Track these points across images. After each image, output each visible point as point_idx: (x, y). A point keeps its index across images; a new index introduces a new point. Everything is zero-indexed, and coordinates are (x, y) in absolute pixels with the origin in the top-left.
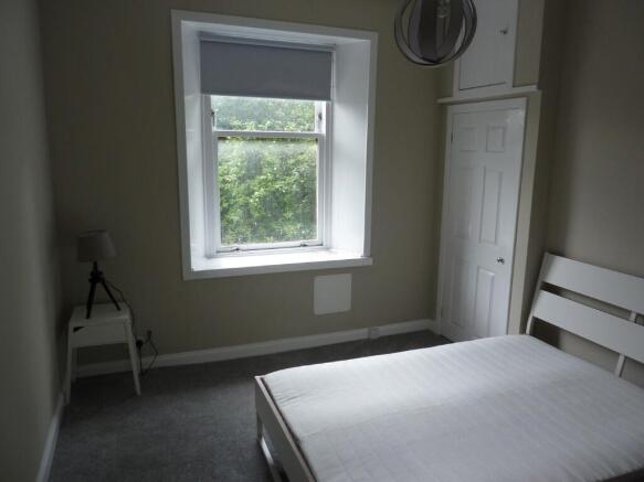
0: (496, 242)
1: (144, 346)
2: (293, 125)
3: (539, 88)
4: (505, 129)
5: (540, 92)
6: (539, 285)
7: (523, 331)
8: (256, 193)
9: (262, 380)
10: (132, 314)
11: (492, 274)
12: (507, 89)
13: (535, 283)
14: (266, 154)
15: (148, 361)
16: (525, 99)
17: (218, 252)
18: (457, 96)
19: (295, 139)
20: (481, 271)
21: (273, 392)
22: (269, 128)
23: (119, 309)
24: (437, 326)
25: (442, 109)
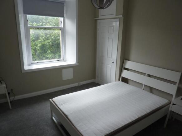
0: (112, 58)
1: (10, 94)
2: (49, 24)
3: (123, 16)
4: (113, 27)
5: (123, 17)
6: (123, 68)
7: (119, 80)
8: (38, 45)
9: (52, 100)
10: (6, 85)
11: (111, 66)
12: (114, 16)
13: (122, 68)
14: (41, 33)
15: (12, 98)
16: (119, 19)
17: (32, 64)
18: (100, 17)
19: (49, 29)
20: (108, 65)
21: (56, 103)
22: (41, 25)
23: (2, 83)
24: (96, 81)
25: (96, 21)
